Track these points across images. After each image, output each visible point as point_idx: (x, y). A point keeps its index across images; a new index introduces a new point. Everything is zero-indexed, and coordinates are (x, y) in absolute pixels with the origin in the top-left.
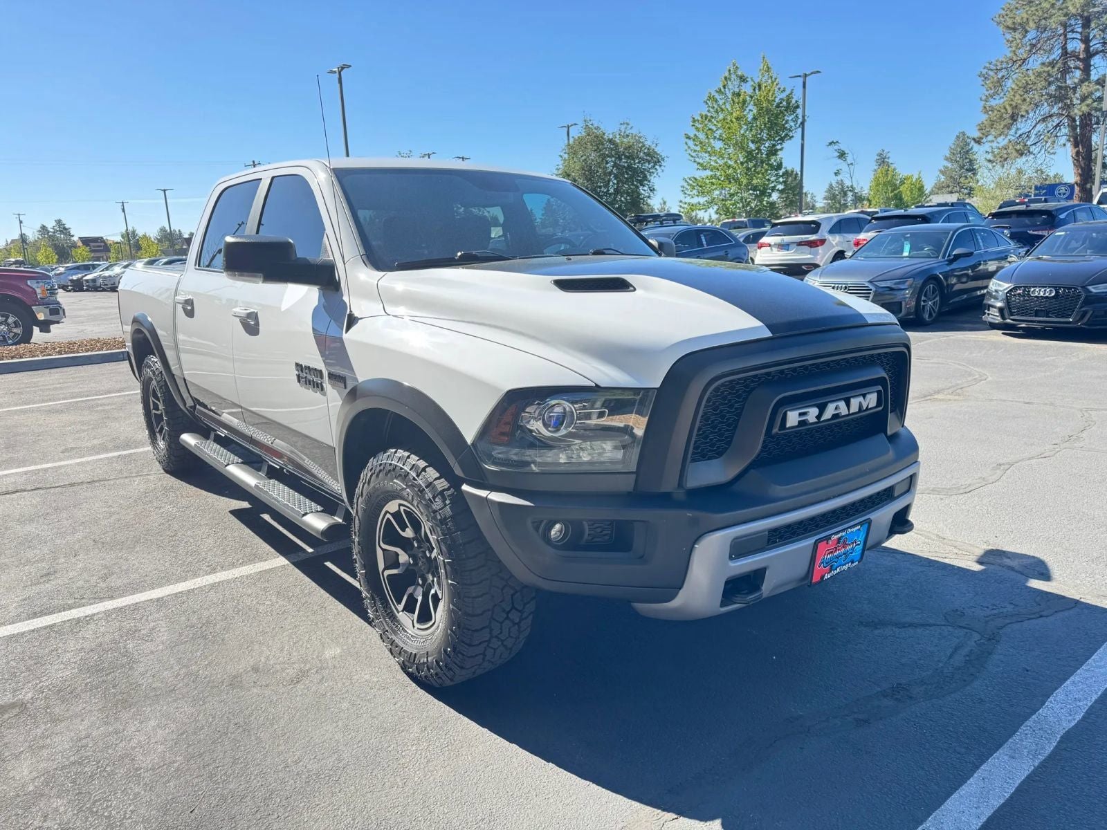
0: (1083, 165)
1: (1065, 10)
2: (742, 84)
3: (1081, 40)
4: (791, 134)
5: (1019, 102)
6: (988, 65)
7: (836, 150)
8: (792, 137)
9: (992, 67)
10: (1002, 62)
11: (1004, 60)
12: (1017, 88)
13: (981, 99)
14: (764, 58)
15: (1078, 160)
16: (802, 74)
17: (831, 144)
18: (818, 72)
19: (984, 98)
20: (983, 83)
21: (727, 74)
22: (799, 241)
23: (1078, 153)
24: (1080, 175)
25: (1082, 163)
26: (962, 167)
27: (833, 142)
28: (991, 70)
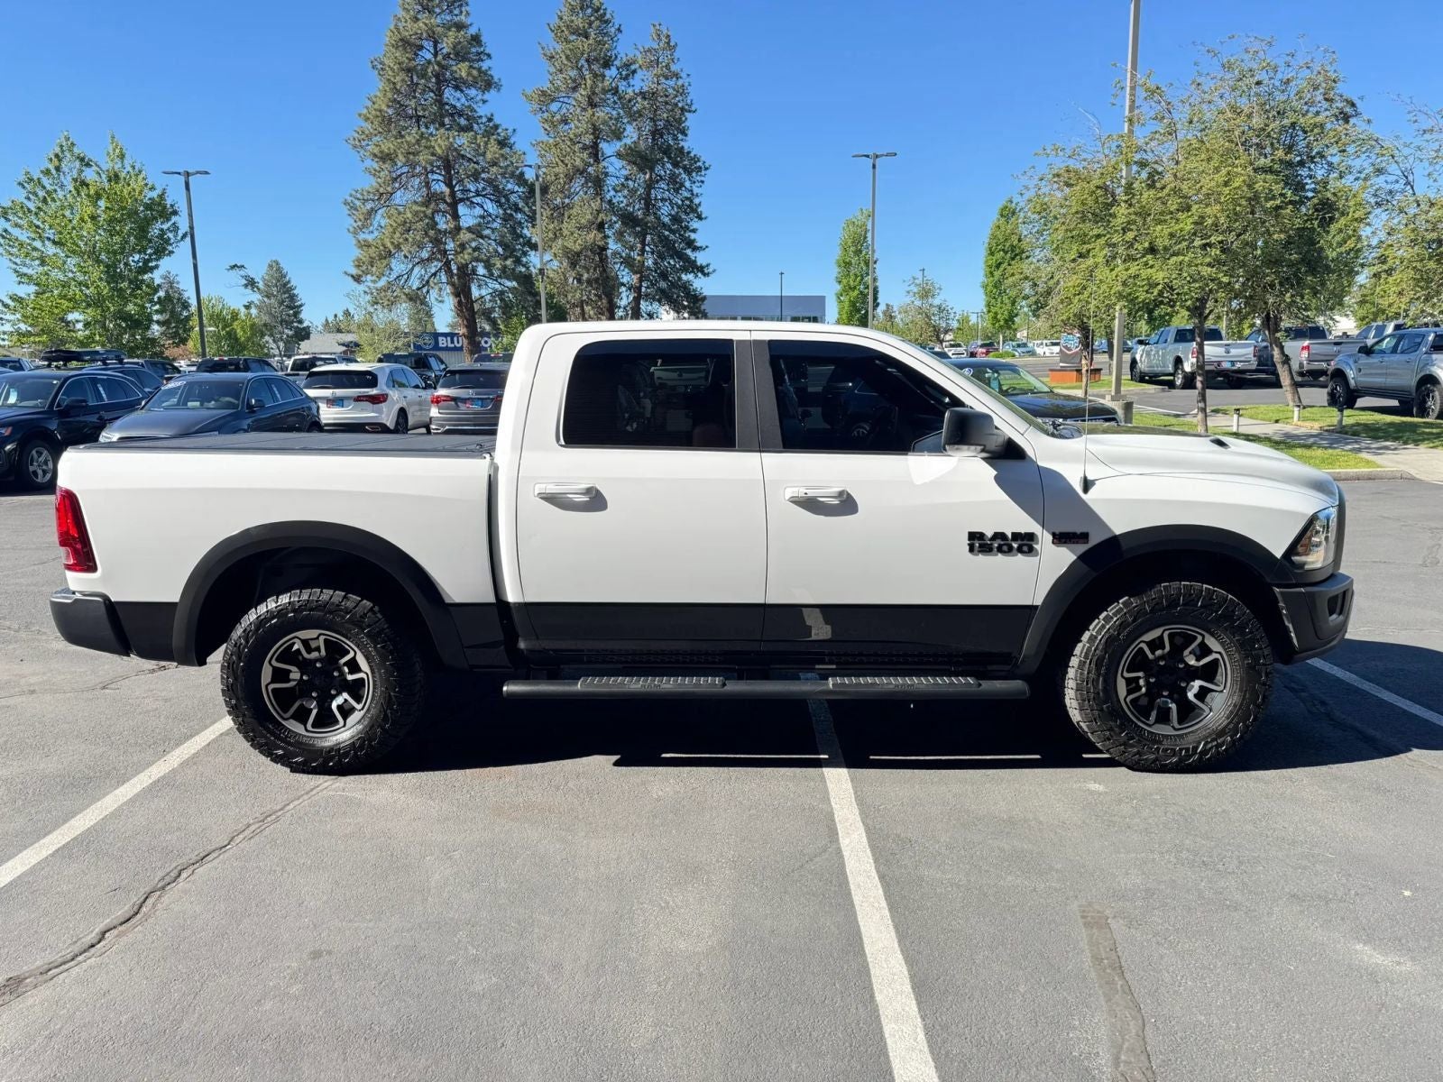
0: (468, 317)
1: (432, 149)
2: (84, 168)
3: (445, 183)
4: (170, 248)
5: (401, 240)
6: (354, 193)
7: (243, 277)
8: (173, 252)
9: (359, 196)
10: (369, 192)
11: (370, 190)
12: (395, 225)
13: (349, 230)
14: (113, 137)
15: (462, 311)
16: (181, 171)
17: (233, 267)
18: (206, 173)
19: (352, 229)
20: (349, 212)
21: (58, 150)
22: (356, 395)
23: (460, 303)
24: (467, 327)
25: (466, 314)
26: (281, 303)
27: (235, 266)
28: (358, 199)
